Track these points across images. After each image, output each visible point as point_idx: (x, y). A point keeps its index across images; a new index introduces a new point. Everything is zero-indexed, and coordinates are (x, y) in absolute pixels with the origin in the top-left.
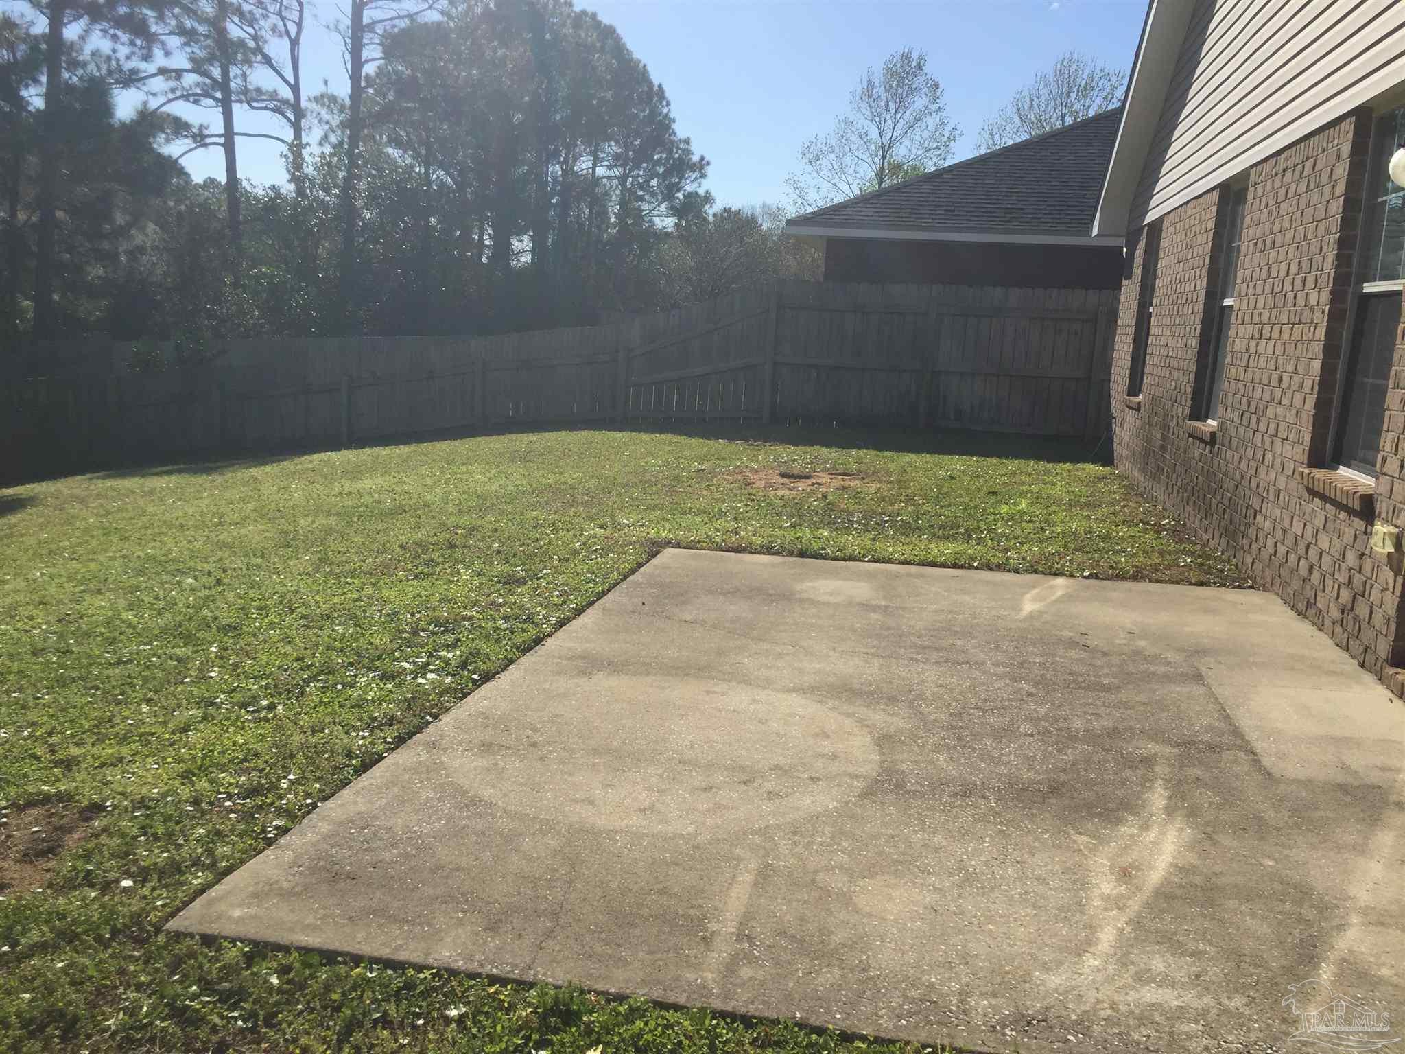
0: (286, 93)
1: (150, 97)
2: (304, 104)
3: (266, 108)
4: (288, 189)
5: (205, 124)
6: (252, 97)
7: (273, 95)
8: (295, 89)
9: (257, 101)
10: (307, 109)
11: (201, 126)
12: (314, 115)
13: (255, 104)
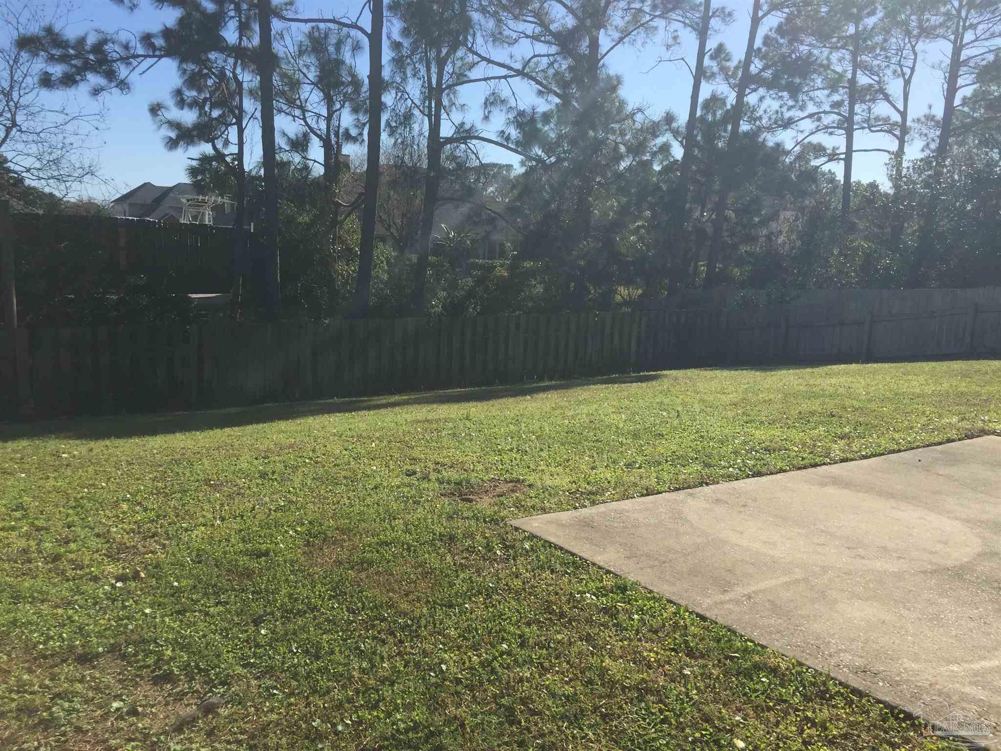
0: (896, 117)
1: (799, 133)
2: (908, 123)
3: (881, 131)
4: (886, 186)
5: (837, 146)
6: (871, 124)
7: (886, 120)
8: (904, 115)
9: (875, 126)
10: (910, 127)
11: (834, 148)
12: (916, 131)
13: (873, 129)
